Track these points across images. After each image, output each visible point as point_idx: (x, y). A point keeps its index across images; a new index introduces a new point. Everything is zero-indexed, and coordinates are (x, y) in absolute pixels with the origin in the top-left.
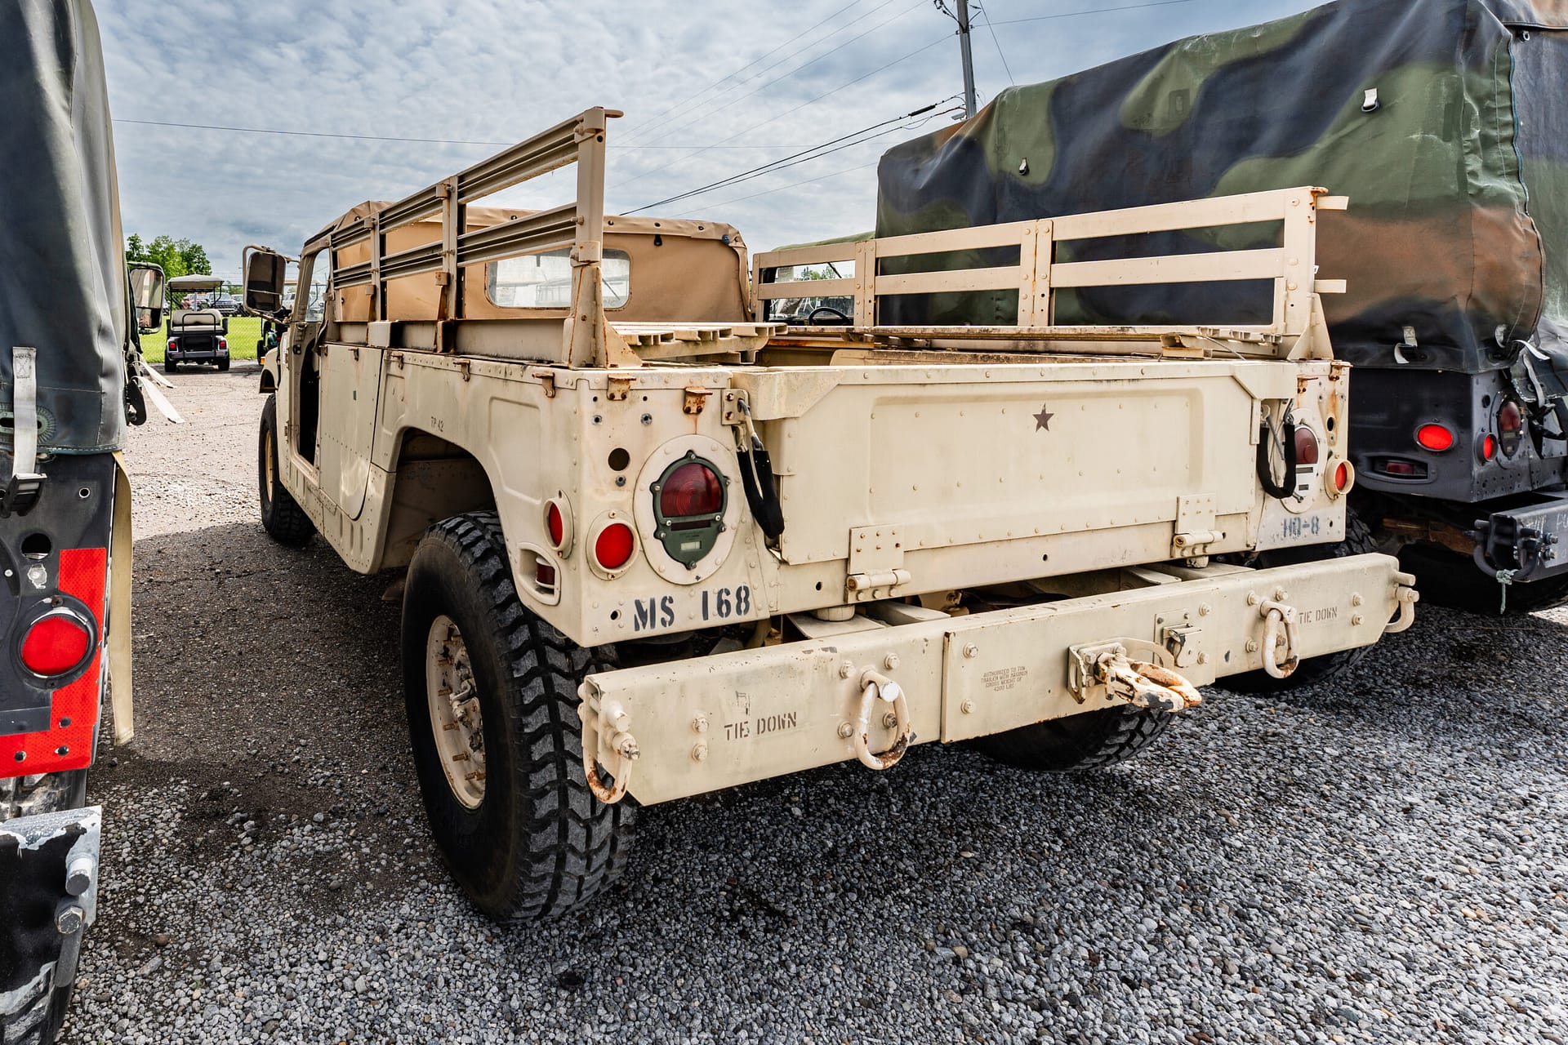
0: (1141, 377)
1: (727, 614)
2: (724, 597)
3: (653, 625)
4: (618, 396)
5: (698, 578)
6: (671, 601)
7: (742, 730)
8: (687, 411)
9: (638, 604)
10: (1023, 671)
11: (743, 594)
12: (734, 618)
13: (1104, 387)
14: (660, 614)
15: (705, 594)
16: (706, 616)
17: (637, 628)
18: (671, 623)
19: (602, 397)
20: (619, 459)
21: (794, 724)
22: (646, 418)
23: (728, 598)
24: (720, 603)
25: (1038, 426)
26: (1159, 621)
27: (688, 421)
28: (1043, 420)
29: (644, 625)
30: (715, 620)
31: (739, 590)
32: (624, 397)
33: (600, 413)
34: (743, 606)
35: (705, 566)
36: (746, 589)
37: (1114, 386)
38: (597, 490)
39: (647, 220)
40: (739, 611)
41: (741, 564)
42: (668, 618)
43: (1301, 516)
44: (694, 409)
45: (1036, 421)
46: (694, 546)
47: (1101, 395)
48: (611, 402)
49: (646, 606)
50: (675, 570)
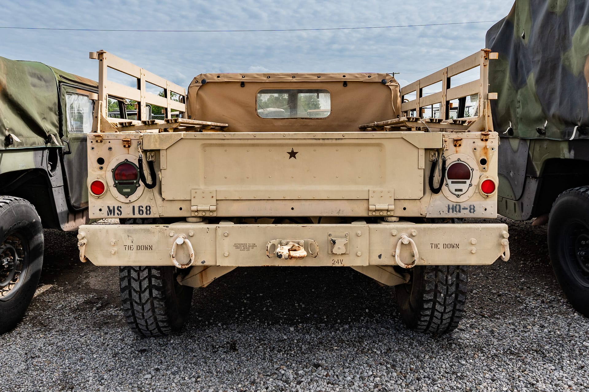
0: (343, 138)
1: (142, 214)
2: (141, 208)
3: (114, 214)
4: (99, 141)
5: (130, 201)
6: (121, 207)
7: (131, 248)
8: (125, 146)
9: (108, 207)
10: (254, 245)
11: (148, 208)
12: (145, 216)
13: (321, 141)
14: (116, 211)
15: (134, 207)
16: (134, 214)
17: (108, 215)
18: (121, 214)
19: (94, 142)
20: (101, 161)
21: (152, 249)
22: (110, 149)
23: (142, 209)
24: (139, 210)
25: (290, 157)
26: (330, 235)
27: (126, 150)
28: (293, 154)
29: (111, 214)
30: (137, 216)
31: (146, 207)
32: (101, 142)
33: (93, 146)
34: (148, 212)
35: (132, 198)
36: (149, 207)
37: (326, 142)
38: (93, 170)
39: (339, 74)
40: (147, 214)
41: (147, 198)
42: (119, 213)
43: (461, 204)
44: (127, 146)
45: (289, 155)
46: (129, 190)
47: (322, 145)
48: (97, 143)
49: (111, 208)
50: (122, 198)
